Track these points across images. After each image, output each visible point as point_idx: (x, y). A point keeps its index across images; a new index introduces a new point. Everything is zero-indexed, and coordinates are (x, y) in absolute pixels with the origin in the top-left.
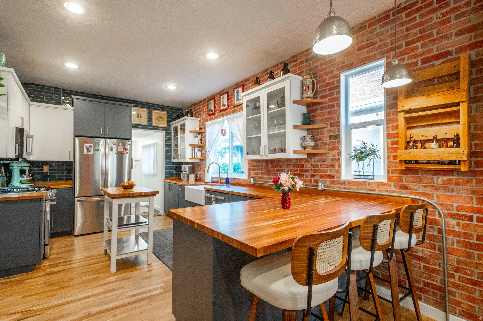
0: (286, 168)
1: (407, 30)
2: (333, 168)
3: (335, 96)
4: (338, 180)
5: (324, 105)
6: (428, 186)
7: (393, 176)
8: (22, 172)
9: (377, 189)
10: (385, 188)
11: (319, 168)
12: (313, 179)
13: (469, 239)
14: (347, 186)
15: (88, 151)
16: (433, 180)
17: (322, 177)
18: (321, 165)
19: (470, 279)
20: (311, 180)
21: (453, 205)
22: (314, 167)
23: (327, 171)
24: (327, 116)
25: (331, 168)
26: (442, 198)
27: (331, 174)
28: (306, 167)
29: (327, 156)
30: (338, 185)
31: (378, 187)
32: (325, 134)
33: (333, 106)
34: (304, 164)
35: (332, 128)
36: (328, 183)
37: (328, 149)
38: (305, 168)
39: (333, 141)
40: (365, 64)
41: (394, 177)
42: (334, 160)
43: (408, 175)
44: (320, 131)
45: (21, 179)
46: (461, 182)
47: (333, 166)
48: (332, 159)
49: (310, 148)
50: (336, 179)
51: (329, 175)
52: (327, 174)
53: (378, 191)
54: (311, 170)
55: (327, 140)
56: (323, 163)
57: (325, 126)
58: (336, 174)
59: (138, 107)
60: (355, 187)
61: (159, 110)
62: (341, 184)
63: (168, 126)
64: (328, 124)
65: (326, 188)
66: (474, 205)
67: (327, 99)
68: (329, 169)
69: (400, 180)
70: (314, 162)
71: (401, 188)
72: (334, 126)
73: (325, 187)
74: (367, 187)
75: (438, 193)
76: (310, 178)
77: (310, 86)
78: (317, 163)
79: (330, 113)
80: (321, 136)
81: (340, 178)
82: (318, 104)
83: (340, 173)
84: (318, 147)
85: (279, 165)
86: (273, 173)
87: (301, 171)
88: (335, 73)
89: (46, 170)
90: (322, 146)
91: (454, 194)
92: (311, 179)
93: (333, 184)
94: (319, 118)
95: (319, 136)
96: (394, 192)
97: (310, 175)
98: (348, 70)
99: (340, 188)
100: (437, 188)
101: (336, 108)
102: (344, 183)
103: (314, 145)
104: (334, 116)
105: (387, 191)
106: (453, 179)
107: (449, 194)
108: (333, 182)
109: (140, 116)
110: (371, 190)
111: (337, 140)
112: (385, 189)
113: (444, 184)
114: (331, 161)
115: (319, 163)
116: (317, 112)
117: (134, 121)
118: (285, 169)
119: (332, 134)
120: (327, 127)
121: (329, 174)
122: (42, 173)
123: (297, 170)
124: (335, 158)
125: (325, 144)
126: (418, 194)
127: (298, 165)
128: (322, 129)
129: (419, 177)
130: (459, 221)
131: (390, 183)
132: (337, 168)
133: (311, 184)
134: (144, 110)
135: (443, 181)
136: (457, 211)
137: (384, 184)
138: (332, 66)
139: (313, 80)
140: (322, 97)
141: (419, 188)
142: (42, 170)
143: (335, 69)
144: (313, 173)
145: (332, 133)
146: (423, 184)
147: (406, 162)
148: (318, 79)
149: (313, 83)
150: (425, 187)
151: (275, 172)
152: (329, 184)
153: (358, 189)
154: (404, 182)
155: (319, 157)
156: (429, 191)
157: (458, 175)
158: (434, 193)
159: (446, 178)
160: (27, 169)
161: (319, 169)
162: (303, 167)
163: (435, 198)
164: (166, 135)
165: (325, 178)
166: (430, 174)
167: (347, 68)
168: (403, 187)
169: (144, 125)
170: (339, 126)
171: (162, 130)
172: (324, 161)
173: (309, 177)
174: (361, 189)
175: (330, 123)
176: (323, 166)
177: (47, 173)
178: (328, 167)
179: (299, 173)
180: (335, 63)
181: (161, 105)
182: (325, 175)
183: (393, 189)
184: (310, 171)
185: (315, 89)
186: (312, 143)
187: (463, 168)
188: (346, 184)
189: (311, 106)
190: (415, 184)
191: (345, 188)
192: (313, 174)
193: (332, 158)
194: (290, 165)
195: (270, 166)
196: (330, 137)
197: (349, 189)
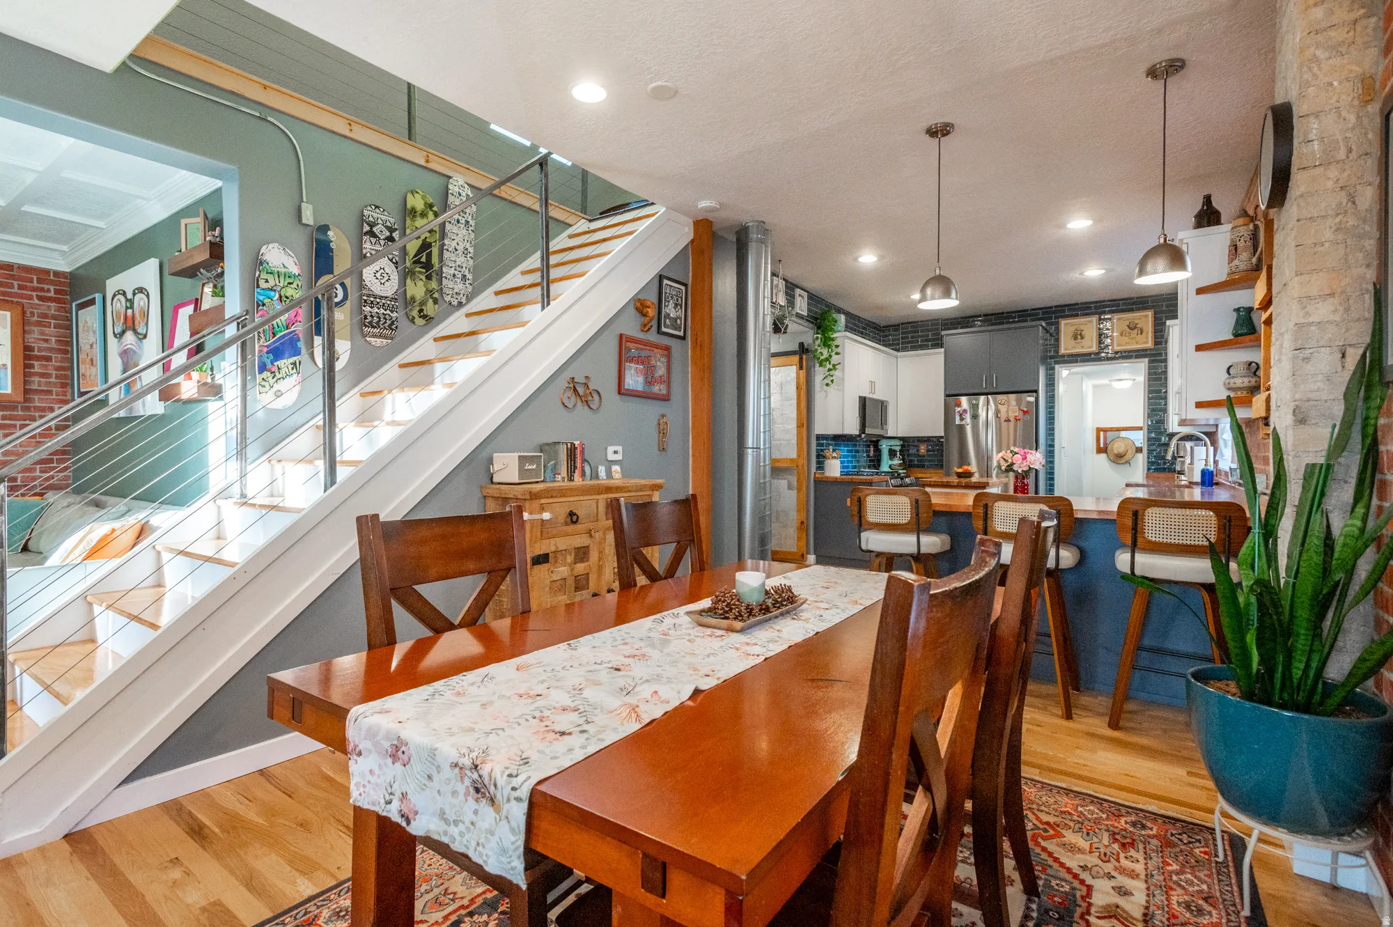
8: (892, 454)
15: (962, 419)
45: (890, 462)
49: (1245, 394)
59: (1077, 315)
61: (1131, 310)
63: (1156, 343)
89: (922, 451)
109: (1081, 335)
117: (1066, 349)
122: (919, 456)
134: (1090, 319)
142: (918, 450)
160: (898, 448)
164: (1150, 368)
169: (1090, 354)
171: (1137, 357)
177: (924, 456)
181: (1137, 298)
185: (1261, 245)
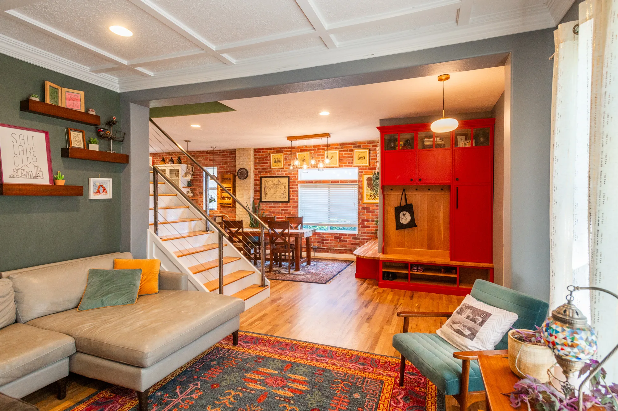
1: (223, 160)
3: (201, 176)
16: (226, 209)
24: (198, 183)
32: (197, 191)
35: (200, 189)
37: (198, 197)
39: (200, 194)
40: (212, 166)
41: (219, 208)
43: (222, 208)
44: (195, 190)
47: (200, 204)
48: (200, 202)
55: (198, 193)
57: (197, 188)
67: (198, 176)
69: (220, 210)
77: (191, 170)
79: (199, 182)
101: (201, 181)
104: (201, 184)
110: (213, 213)
111: (202, 194)
112: (217, 213)
116: (194, 181)
119: (200, 191)
125: (197, 195)
126: (224, 214)
129: (224, 208)
131: (218, 210)
132: (202, 205)
137: (216, 211)
143: (201, 164)
146: (225, 211)
147: (220, 204)
148: (195, 167)
149: (192, 168)
155: (195, 201)
158: (228, 213)
159: (228, 207)
167: (206, 166)
172: (197, 202)
175: (199, 187)
183: (219, 213)
185: (193, 171)
186: (192, 195)
187: (231, 206)
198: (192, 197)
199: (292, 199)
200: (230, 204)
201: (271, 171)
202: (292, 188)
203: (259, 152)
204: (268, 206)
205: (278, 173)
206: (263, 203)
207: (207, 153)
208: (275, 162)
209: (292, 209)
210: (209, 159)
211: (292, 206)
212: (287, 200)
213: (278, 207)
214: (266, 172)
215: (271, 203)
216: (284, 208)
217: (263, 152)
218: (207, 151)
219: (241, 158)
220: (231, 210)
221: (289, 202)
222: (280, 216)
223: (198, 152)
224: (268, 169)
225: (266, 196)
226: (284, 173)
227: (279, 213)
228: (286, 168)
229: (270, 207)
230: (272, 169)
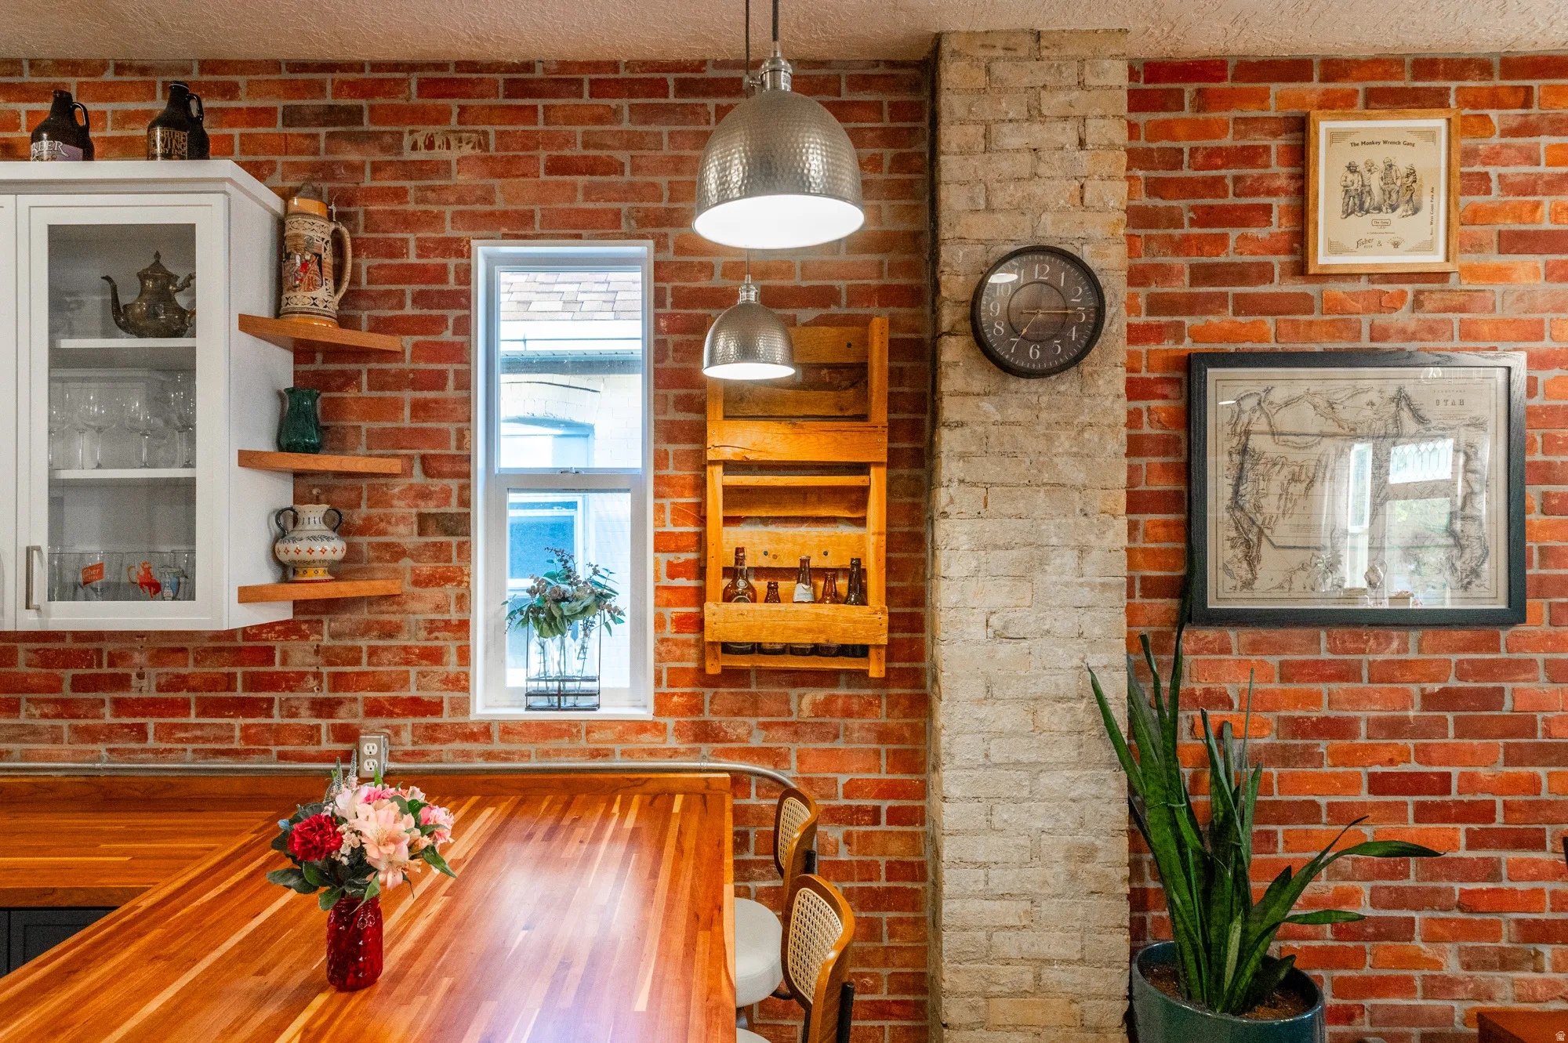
0: (152, 672)
2: (435, 668)
3: (447, 336)
4: (460, 719)
5: (393, 366)
6: (777, 724)
7: (673, 694)
9: (618, 748)
10: (647, 740)
11: (364, 667)
12: (324, 723)
13: (870, 880)
14: (497, 746)
16: (787, 702)
17: (374, 710)
18: (373, 651)
19: (873, 1002)
20: (318, 728)
21: (836, 780)
22: (330, 663)
23: (405, 681)
24: (406, 420)
25: (426, 667)
26: (810, 761)
27: (425, 695)
28: (284, 662)
29: (404, 611)
30: (457, 745)
31: (621, 738)
32: (395, 502)
33: (437, 381)
34: (272, 649)
35: (429, 480)
36: (406, 737)
37: (408, 577)
38: (277, 667)
39: (434, 544)
40: (578, 237)
41: (675, 699)
42: (438, 629)
43: (721, 690)
44: (372, 488)
46: (856, 707)
47: (434, 656)
48: (432, 627)
49: (321, 574)
50: (446, 718)
51: (415, 701)
52: (404, 694)
53: (623, 753)
54: (317, 676)
55: (405, 535)
56: (381, 643)
57: (395, 466)
58: (446, 696)
60: (532, 748)
62: (472, 737)
64: (410, 458)
65: (398, 761)
66: (884, 776)
67: (407, 342)
68: (413, 671)
69: (697, 710)
70: (334, 636)
71: (697, 738)
72: (441, 475)
73: (392, 757)
74: (583, 743)
75: (802, 746)
76: (306, 720)
78: (349, 643)
79: (420, 409)
80: (375, 511)
81: (467, 712)
82: (361, 354)
83: (466, 689)
84: (356, 566)
85: (99, 651)
86: (56, 701)
87: (253, 682)
88: (449, 232)
90: (379, 559)
91: (840, 744)
92: (314, 721)
93: (433, 740)
94: (365, 425)
95: (364, 510)
96: (674, 753)
97: (306, 704)
98: (505, 236)
99: (466, 755)
100: (796, 730)
101: (450, 392)
102: (485, 731)
103: (339, 555)
104: (443, 425)
105: (652, 753)
106: (838, 697)
107: (827, 745)
108: (431, 734)
110: (596, 754)
111: (454, 540)
112: (646, 746)
113: (817, 716)
114: (423, 634)
115: (363, 643)
116: (350, 394)
118: (140, 676)
119: (430, 508)
120: (407, 473)
121: (413, 692)
123: (231, 677)
124: (447, 623)
125: (396, 552)
126: (748, 753)
127: (240, 649)
128: (382, 481)
129: (751, 694)
130: (851, 828)
131: (662, 720)
132: (452, 665)
133: (311, 749)
135: (814, 704)
136: (847, 796)
137: (641, 727)
138: (429, 194)
139: (336, 231)
140: (380, 326)
141: (750, 733)
143: (448, 211)
144: (325, 694)
145: (432, 503)
146: (761, 719)
147: (727, 648)
148: (361, 234)
149: (336, 243)
150: (766, 726)
151: (67, 693)
152: (414, 743)
153: (546, 754)
154: (707, 716)
155: (365, 614)
156: (780, 740)
157: (849, 686)
158: (791, 745)
159: (820, 694)
161: (359, 674)
162: (271, 662)
163: (794, 764)
165: (390, 714)
166: (780, 685)
167: (505, 230)
168: (705, 733)
170: (468, 475)
172: (389, 631)
173: (304, 712)
174: (558, 752)
175: (423, 458)
176: (386, 656)
178: (408, 663)
179: (240, 693)
180: (447, 187)
182: (395, 701)
183: (672, 742)
184: (312, 683)
185: (347, 277)
186: (334, 548)
187: (875, 669)
188: (496, 735)
189: (319, 357)
190: (739, 719)
191: (489, 756)
192: (329, 699)
193: (432, 621)
194: (183, 650)
195: (21, 657)
196: (424, 522)
197: (507, 756)
198: (338, 571)
199: (1543, 586)
200: (862, 651)
201: (1303, 304)
202: (1546, 473)
203: (1173, 101)
204: (1274, 660)
205: (1381, 319)
206: (1210, 634)
207: (516, 88)
208: (1357, 203)
209: (1540, 685)
210: (543, 155)
211: (1540, 657)
212: (1491, 594)
213: (1384, 673)
214: (1244, 305)
215: (1298, 634)
216: (1453, 683)
217: (1203, 101)
218: (528, 67)
219: (1011, 138)
220: (825, 708)
221: (1516, 612)
222: (1413, 767)
223: (396, 66)
224: (1264, 273)
225: (1252, 560)
226: (1455, 317)
227: (1394, 728)
228: (1471, 272)
229: (1288, 673)
230: (1323, 277)
